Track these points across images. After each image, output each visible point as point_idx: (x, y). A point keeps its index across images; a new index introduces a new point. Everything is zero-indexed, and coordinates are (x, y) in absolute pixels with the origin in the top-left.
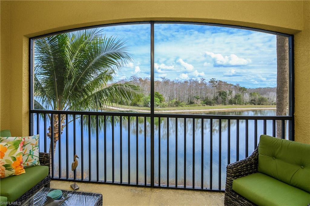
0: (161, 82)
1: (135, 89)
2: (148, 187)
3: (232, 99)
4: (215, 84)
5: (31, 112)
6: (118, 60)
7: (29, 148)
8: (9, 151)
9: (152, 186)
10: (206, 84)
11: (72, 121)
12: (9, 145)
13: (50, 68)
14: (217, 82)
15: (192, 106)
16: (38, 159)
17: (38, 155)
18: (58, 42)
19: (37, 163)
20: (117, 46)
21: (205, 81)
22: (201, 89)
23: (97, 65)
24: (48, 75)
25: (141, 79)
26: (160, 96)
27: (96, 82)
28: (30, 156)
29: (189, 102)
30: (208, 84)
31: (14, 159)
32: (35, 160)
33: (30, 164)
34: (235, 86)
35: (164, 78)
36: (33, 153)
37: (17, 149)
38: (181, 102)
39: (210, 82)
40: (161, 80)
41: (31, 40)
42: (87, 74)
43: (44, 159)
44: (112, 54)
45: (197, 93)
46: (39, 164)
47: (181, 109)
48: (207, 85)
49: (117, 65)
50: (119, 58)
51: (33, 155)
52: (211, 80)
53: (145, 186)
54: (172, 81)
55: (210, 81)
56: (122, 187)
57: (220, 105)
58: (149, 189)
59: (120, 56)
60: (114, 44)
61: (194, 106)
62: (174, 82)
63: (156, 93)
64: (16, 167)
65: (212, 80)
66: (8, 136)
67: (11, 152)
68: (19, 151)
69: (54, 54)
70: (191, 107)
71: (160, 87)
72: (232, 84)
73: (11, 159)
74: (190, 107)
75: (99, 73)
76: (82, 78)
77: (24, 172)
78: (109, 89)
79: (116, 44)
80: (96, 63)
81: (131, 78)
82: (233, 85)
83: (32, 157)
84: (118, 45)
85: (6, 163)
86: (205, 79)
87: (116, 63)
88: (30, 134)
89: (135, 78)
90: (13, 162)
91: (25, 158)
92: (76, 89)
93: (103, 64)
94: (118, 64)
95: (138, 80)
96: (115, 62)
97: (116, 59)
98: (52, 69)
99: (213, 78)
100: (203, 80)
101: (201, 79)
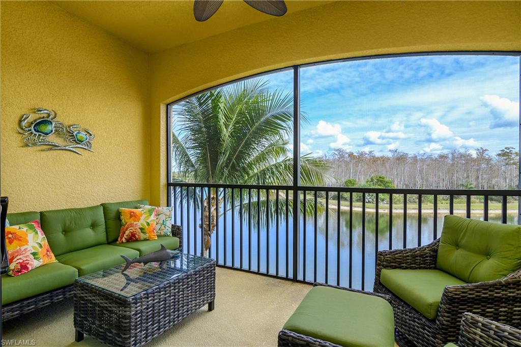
0: (390, 159)
1: (316, 166)
2: (290, 280)
4: (512, 159)
5: (169, 185)
6: (287, 123)
7: (162, 217)
8: (144, 216)
9: (295, 280)
10: (489, 160)
11: (230, 209)
12: (145, 211)
13: (201, 140)
14: (516, 154)
16: (170, 230)
17: (171, 227)
18: (210, 104)
19: (169, 234)
20: (284, 103)
21: (486, 152)
22: (478, 171)
23: (260, 132)
24: (199, 150)
25: (353, 154)
26: (387, 183)
27: (262, 158)
28: (163, 226)
30: (495, 159)
31: (148, 224)
32: (168, 230)
33: (163, 233)
35: (396, 151)
36: (166, 223)
37: (151, 215)
39: (499, 155)
40: (390, 155)
41: (169, 106)
42: (248, 146)
43: (176, 230)
44: (279, 115)
45: (468, 177)
46: (171, 235)
48: (492, 162)
49: (286, 130)
50: (289, 120)
51: (165, 225)
52: (503, 151)
53: (287, 279)
54: (413, 155)
55: (500, 152)
56: (258, 276)
58: (290, 283)
59: (290, 117)
60: (281, 100)
61: (460, 203)
62: (416, 157)
63: (380, 178)
64: (150, 232)
65: (506, 150)
66: (145, 205)
67: (146, 217)
68: (152, 217)
69: (205, 122)
71: (387, 166)
73: (145, 224)
75: (267, 144)
76: (241, 152)
77: (157, 238)
78: (277, 166)
79: (283, 101)
80: (257, 129)
81: (335, 154)
83: (165, 227)
84: (286, 101)
85: (141, 227)
86: (486, 150)
87: (285, 127)
88: (168, 205)
89: (341, 153)
90: (147, 227)
91: (158, 227)
92: (233, 167)
93: (267, 131)
94: (288, 129)
95: (347, 155)
96: (283, 127)
97: (284, 121)
98: (204, 142)
99: (508, 146)
100: (483, 151)
101: (478, 150)
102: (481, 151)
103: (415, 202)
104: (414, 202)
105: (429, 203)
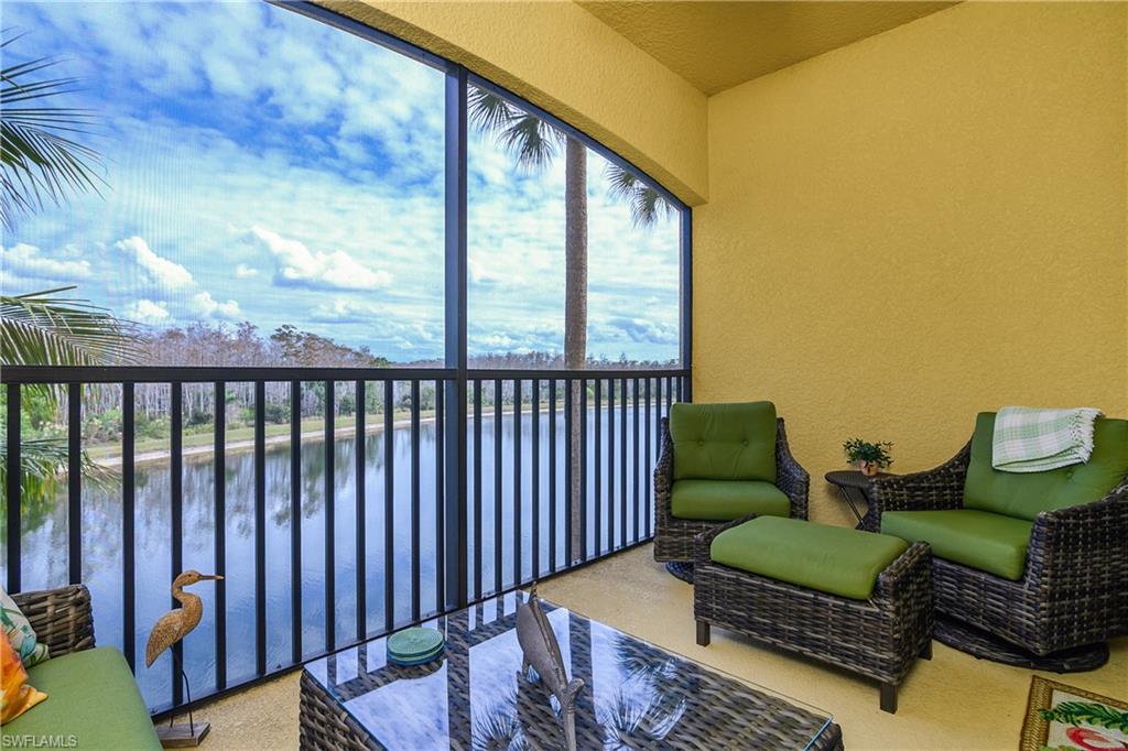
3: (348, 396)
4: (291, 346)
10: (258, 346)
14: (299, 338)
15: (203, 432)
21: (255, 331)
29: (190, 415)
30: (267, 344)
34: (357, 354)
38: (152, 419)
39: (273, 337)
47: (152, 448)
48: (262, 350)
52: (280, 330)
55: (275, 333)
57: (313, 417)
65: (284, 330)
70: (201, 436)
72: (348, 347)
74: (195, 436)
82: (350, 350)
86: (254, 327)
99: (287, 324)
100: (250, 328)
101: (241, 325)
102: (247, 327)
103: (114, 439)
104: (112, 439)
105: (147, 438)
